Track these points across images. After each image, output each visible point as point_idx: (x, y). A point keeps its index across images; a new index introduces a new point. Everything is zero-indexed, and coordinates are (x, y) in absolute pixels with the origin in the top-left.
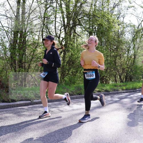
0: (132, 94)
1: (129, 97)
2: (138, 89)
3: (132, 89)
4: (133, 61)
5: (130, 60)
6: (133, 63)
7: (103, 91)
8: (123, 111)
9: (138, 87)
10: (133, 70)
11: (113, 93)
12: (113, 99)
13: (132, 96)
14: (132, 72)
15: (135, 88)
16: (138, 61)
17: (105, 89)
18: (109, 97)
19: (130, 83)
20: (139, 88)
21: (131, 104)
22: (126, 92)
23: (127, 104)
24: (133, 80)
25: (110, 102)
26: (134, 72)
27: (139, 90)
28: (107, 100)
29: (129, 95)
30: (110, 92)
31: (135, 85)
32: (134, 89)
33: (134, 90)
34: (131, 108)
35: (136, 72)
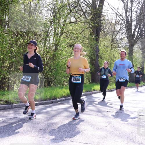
0: (49, 107)
1: (44, 111)
2: (59, 98)
3: (50, 99)
4: (52, 53)
5: (48, 52)
6: (53, 58)
7: (2, 103)
8: (32, 135)
9: (59, 96)
10: (52, 69)
11: (19, 105)
12: (18, 116)
13: (49, 109)
14: (51, 72)
15: (54, 97)
16: (60, 54)
17: (5, 100)
18: (11, 112)
19: (47, 89)
20: (61, 98)
22: (41, 104)
23: (40, 123)
24: (52, 84)
25: (13, 121)
26: (53, 71)
27: (61, 101)
28: (7, 118)
29: (45, 109)
30: (13, 104)
31: (54, 92)
32: (53, 99)
33: (52, 101)
34: (45, 130)
35: (57, 71)
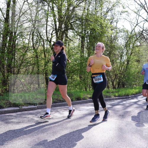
0: (125, 101)
1: (121, 103)
2: (130, 95)
3: (124, 96)
4: (126, 66)
5: (123, 66)
6: (126, 69)
8: (115, 118)
10: (126, 77)
13: (124, 102)
15: (127, 94)
16: (131, 67)
19: (122, 89)
20: (132, 95)
21: (123, 111)
22: (119, 99)
23: (119, 111)
24: (125, 86)
26: (126, 78)
27: (132, 97)
29: (122, 102)
31: (127, 91)
32: (127, 96)
34: (123, 115)
35: (129, 78)
